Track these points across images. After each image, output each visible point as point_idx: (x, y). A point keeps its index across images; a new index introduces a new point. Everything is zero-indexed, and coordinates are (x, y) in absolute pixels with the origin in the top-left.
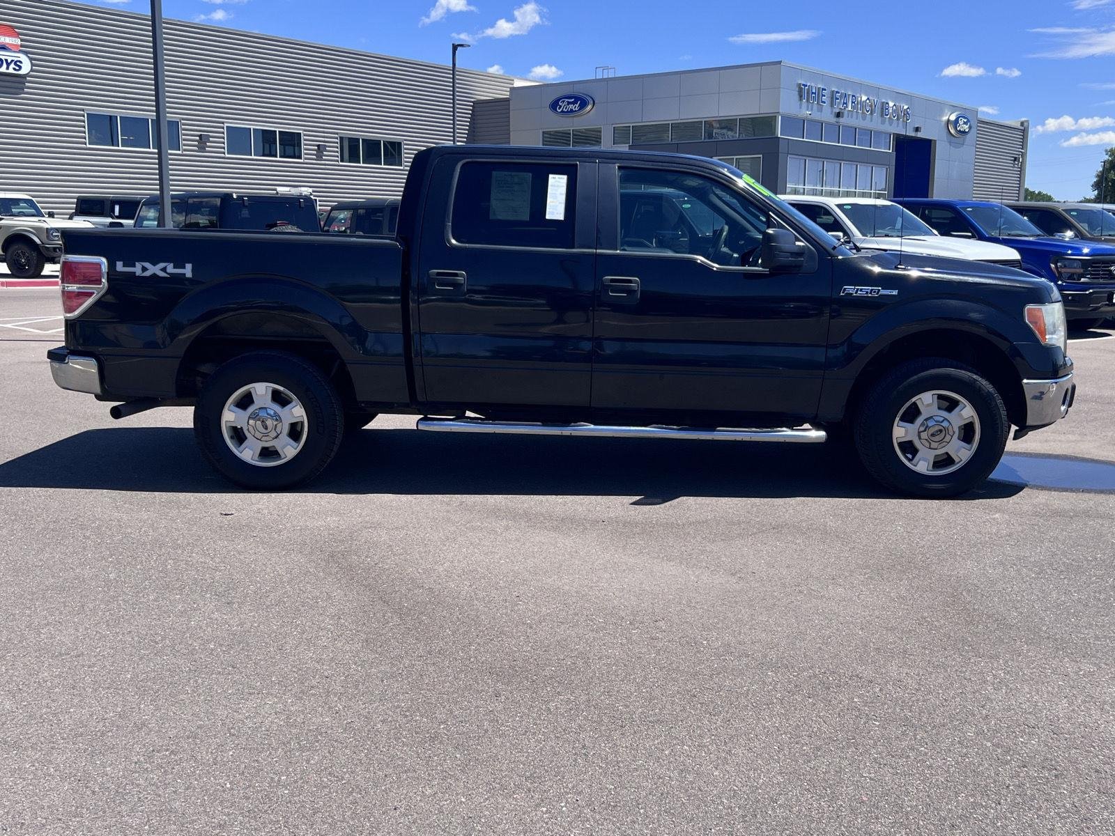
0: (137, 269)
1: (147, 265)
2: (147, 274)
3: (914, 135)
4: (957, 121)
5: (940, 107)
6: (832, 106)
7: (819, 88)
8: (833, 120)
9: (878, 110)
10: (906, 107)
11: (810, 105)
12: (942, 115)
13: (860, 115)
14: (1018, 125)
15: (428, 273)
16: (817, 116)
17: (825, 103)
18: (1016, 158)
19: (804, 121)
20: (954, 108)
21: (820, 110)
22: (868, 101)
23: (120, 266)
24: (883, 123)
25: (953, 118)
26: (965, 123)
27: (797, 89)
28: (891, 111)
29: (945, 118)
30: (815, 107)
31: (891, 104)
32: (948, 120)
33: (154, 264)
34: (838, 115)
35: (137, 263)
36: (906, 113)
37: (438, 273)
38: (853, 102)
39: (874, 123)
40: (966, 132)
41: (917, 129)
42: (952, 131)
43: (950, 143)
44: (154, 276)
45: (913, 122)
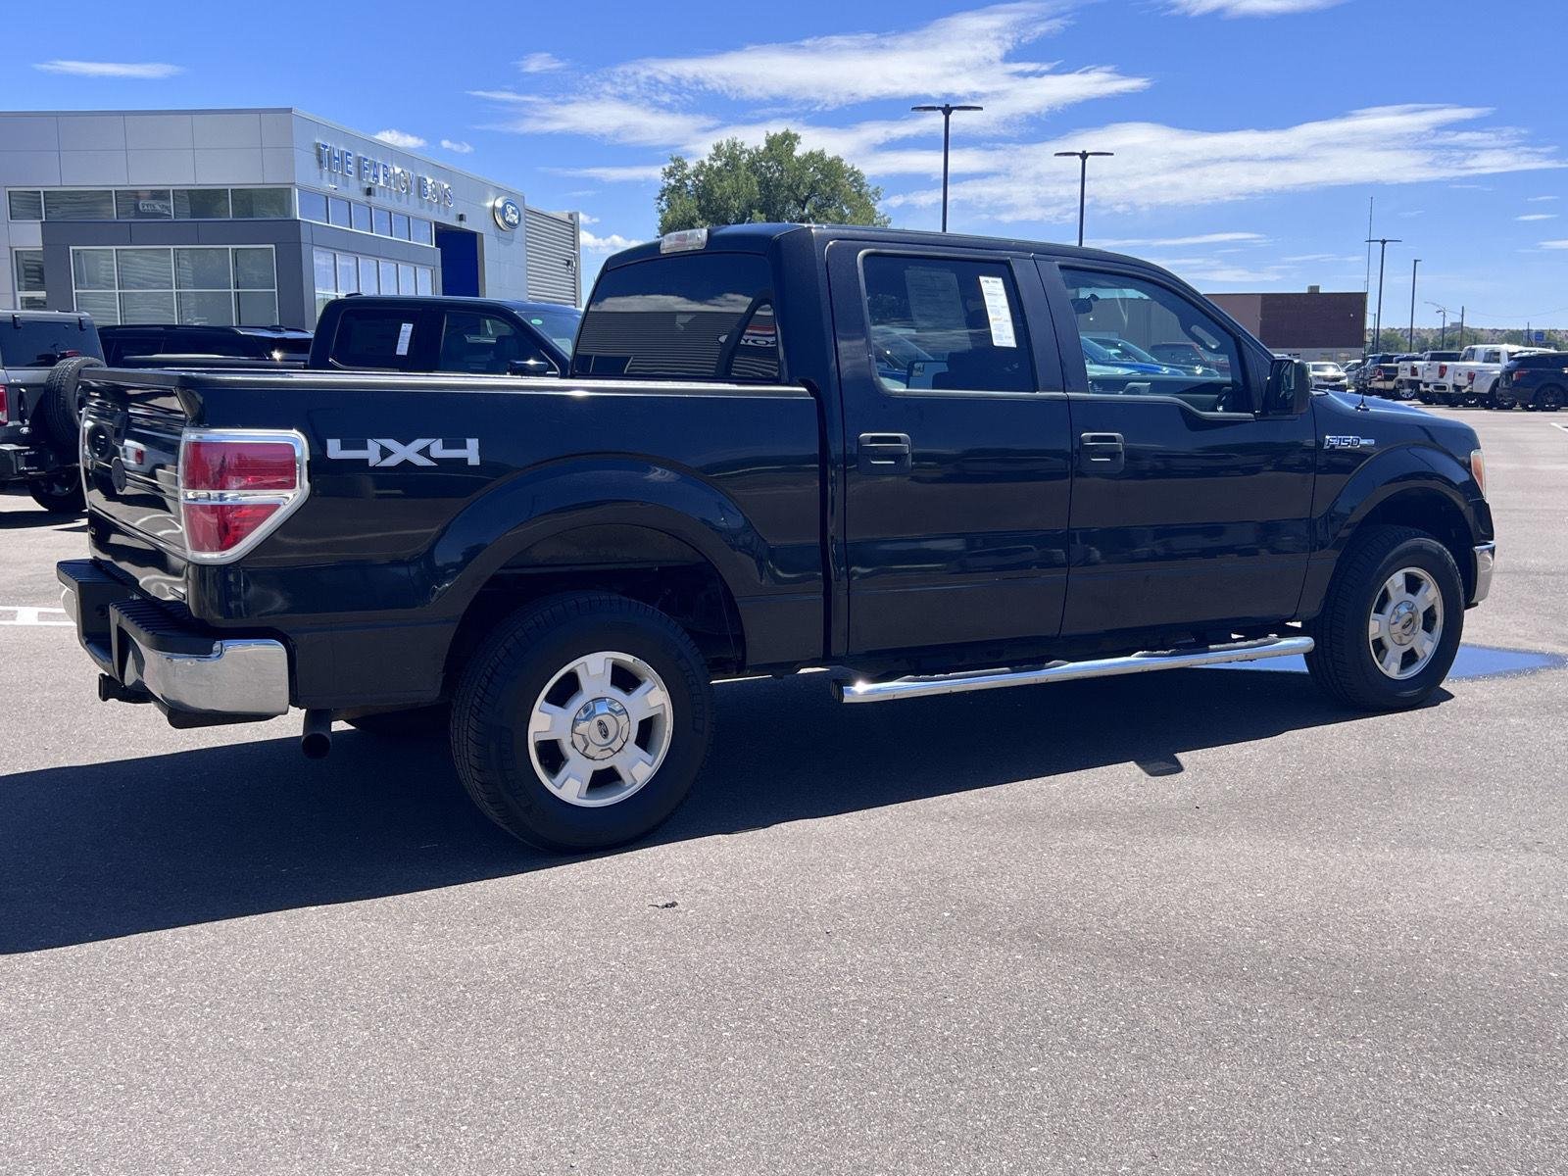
0: (371, 453)
1: (390, 443)
2: (391, 462)
3: (457, 225)
4: (504, 209)
5: (482, 189)
6: (360, 177)
7: (342, 152)
8: (363, 198)
9: (414, 188)
10: (446, 186)
11: (333, 175)
12: (486, 199)
13: (394, 194)
14: (565, 218)
15: (858, 440)
16: (343, 193)
17: (351, 173)
18: (569, 262)
19: (327, 198)
20: (499, 192)
21: (346, 185)
22: (402, 175)
23: (334, 449)
24: (421, 207)
25: (499, 204)
26: (513, 212)
27: (315, 151)
28: (430, 191)
29: (489, 204)
30: (340, 179)
31: (430, 181)
32: (494, 207)
33: (405, 442)
34: (369, 192)
35: (369, 441)
36: (445, 195)
37: (873, 437)
38: (385, 175)
39: (410, 206)
40: (516, 225)
41: (461, 218)
42: (500, 222)
43: (499, 238)
44: (406, 465)
45: (456, 208)
